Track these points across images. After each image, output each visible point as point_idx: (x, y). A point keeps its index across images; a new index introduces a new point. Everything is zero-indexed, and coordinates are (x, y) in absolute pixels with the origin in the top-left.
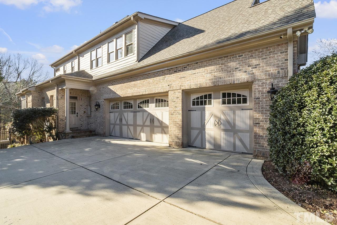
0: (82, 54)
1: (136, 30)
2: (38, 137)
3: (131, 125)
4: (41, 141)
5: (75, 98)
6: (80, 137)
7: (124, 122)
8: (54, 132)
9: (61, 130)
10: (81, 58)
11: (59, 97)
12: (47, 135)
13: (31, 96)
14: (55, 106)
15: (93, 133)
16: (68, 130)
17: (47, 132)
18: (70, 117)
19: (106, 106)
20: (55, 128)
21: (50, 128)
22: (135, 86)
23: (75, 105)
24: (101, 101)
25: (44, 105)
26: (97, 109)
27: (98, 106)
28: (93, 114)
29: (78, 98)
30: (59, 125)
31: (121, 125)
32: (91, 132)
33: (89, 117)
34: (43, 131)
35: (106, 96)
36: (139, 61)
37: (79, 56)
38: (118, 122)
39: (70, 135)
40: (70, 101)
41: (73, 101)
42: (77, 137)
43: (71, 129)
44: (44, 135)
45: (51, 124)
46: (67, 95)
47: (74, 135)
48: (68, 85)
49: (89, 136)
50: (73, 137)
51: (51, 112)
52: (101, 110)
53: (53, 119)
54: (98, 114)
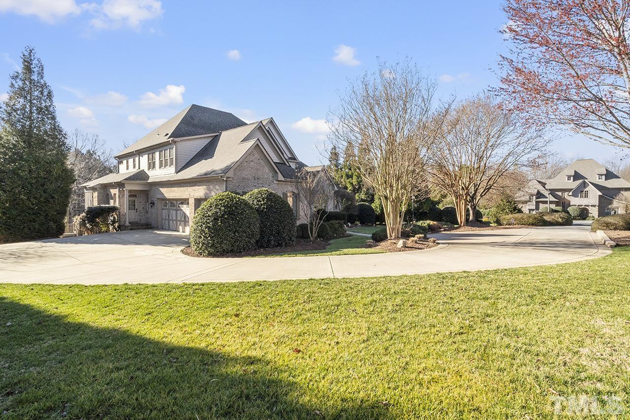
0: (142, 154)
1: (174, 149)
2: (104, 229)
3: (174, 220)
4: (106, 232)
5: (135, 196)
6: (137, 229)
7: (171, 218)
8: (116, 225)
9: (122, 223)
10: (141, 157)
11: (121, 196)
12: (111, 227)
13: (96, 193)
14: (117, 205)
15: (149, 226)
16: (127, 224)
17: (112, 225)
18: (129, 212)
19: (158, 205)
20: (117, 222)
21: (114, 222)
22: (174, 191)
23: (134, 202)
24: (155, 199)
25: (109, 204)
26: (152, 206)
27: (153, 203)
28: (150, 210)
29: (137, 196)
30: (121, 219)
31: (169, 220)
32: (147, 225)
33: (147, 212)
34: (108, 224)
35: (159, 196)
36: (177, 172)
37: (139, 155)
38: (167, 218)
39: (129, 228)
40: (130, 199)
41: (133, 199)
42: (135, 229)
43: (130, 223)
44: (109, 227)
45: (114, 218)
46: (126, 194)
47: (132, 227)
48: (128, 187)
49: (145, 229)
50: (131, 229)
51: (114, 209)
52: (155, 207)
53: (116, 214)
54: (153, 210)
